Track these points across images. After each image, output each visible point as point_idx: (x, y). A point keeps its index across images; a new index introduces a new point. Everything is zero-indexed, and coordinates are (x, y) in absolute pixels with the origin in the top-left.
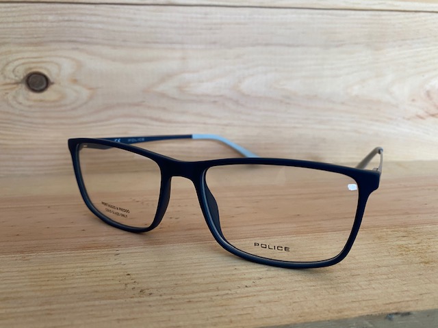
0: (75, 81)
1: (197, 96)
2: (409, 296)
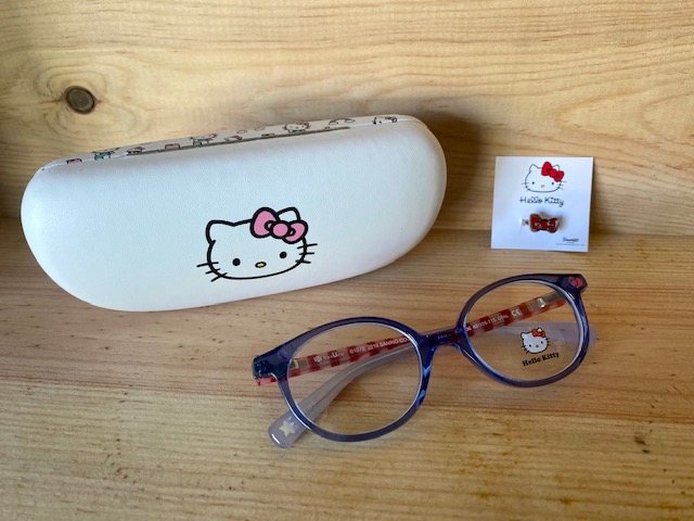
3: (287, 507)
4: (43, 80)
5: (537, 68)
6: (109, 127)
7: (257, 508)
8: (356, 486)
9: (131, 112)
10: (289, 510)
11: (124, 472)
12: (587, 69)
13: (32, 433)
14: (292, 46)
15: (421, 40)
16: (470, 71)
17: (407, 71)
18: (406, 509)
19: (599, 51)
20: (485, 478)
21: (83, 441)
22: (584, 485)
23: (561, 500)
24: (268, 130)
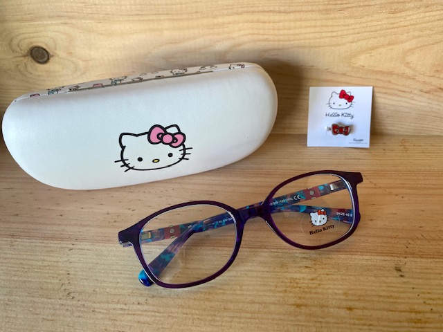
3: (174, 315)
4: (15, 42)
5: (335, 29)
6: (59, 72)
7: (156, 316)
8: (218, 301)
9: (73, 62)
10: (176, 317)
11: (72, 295)
12: (368, 29)
13: (14, 271)
14: (175, 17)
15: (259, 12)
16: (291, 32)
17: (251, 32)
18: (249, 315)
19: (376, 17)
20: (300, 295)
21: (47, 275)
22: (362, 298)
23: (347, 308)
24: (160, 73)
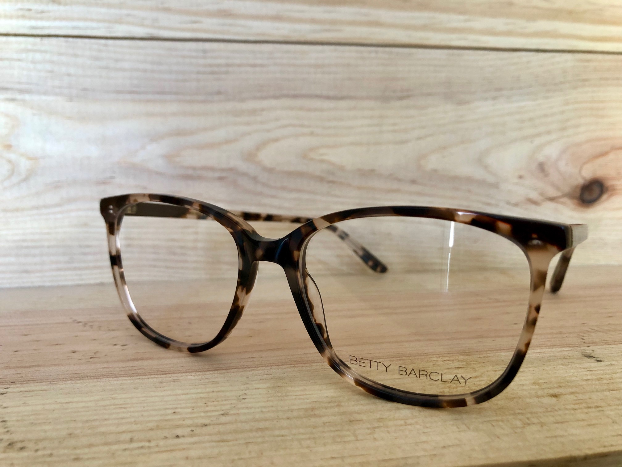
0: (9, 147)
1: (194, 168)
2: (425, 450)
